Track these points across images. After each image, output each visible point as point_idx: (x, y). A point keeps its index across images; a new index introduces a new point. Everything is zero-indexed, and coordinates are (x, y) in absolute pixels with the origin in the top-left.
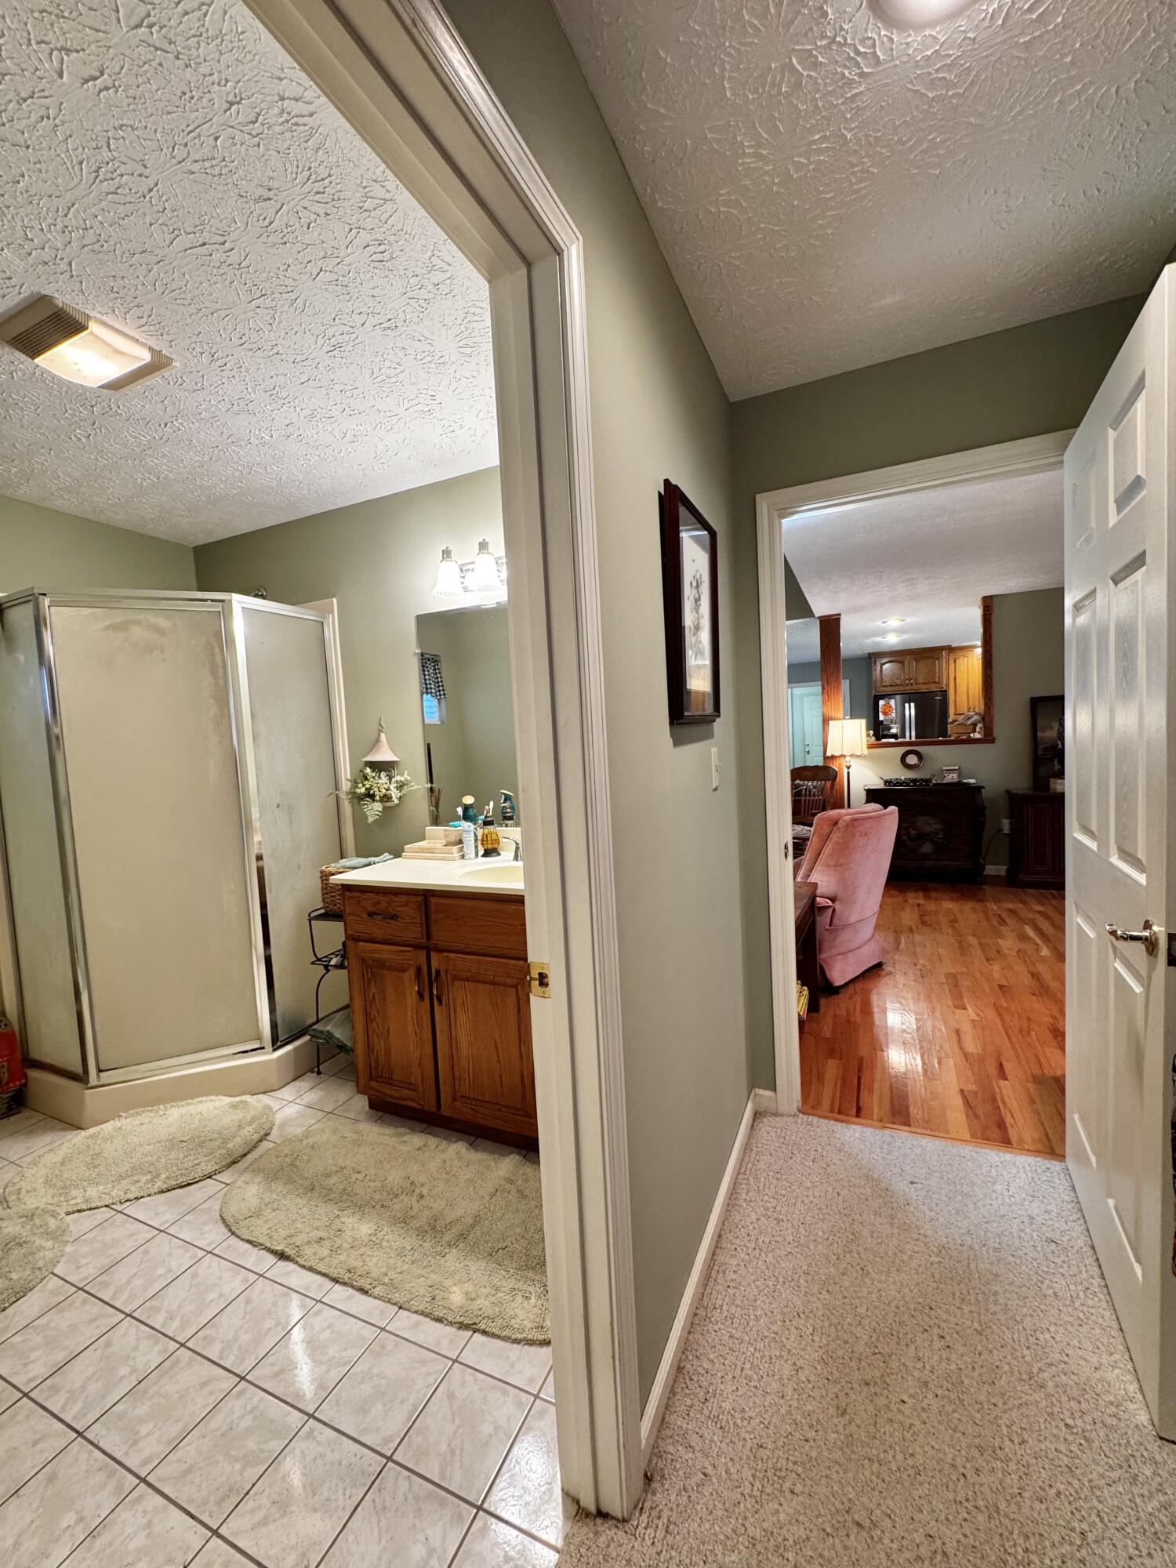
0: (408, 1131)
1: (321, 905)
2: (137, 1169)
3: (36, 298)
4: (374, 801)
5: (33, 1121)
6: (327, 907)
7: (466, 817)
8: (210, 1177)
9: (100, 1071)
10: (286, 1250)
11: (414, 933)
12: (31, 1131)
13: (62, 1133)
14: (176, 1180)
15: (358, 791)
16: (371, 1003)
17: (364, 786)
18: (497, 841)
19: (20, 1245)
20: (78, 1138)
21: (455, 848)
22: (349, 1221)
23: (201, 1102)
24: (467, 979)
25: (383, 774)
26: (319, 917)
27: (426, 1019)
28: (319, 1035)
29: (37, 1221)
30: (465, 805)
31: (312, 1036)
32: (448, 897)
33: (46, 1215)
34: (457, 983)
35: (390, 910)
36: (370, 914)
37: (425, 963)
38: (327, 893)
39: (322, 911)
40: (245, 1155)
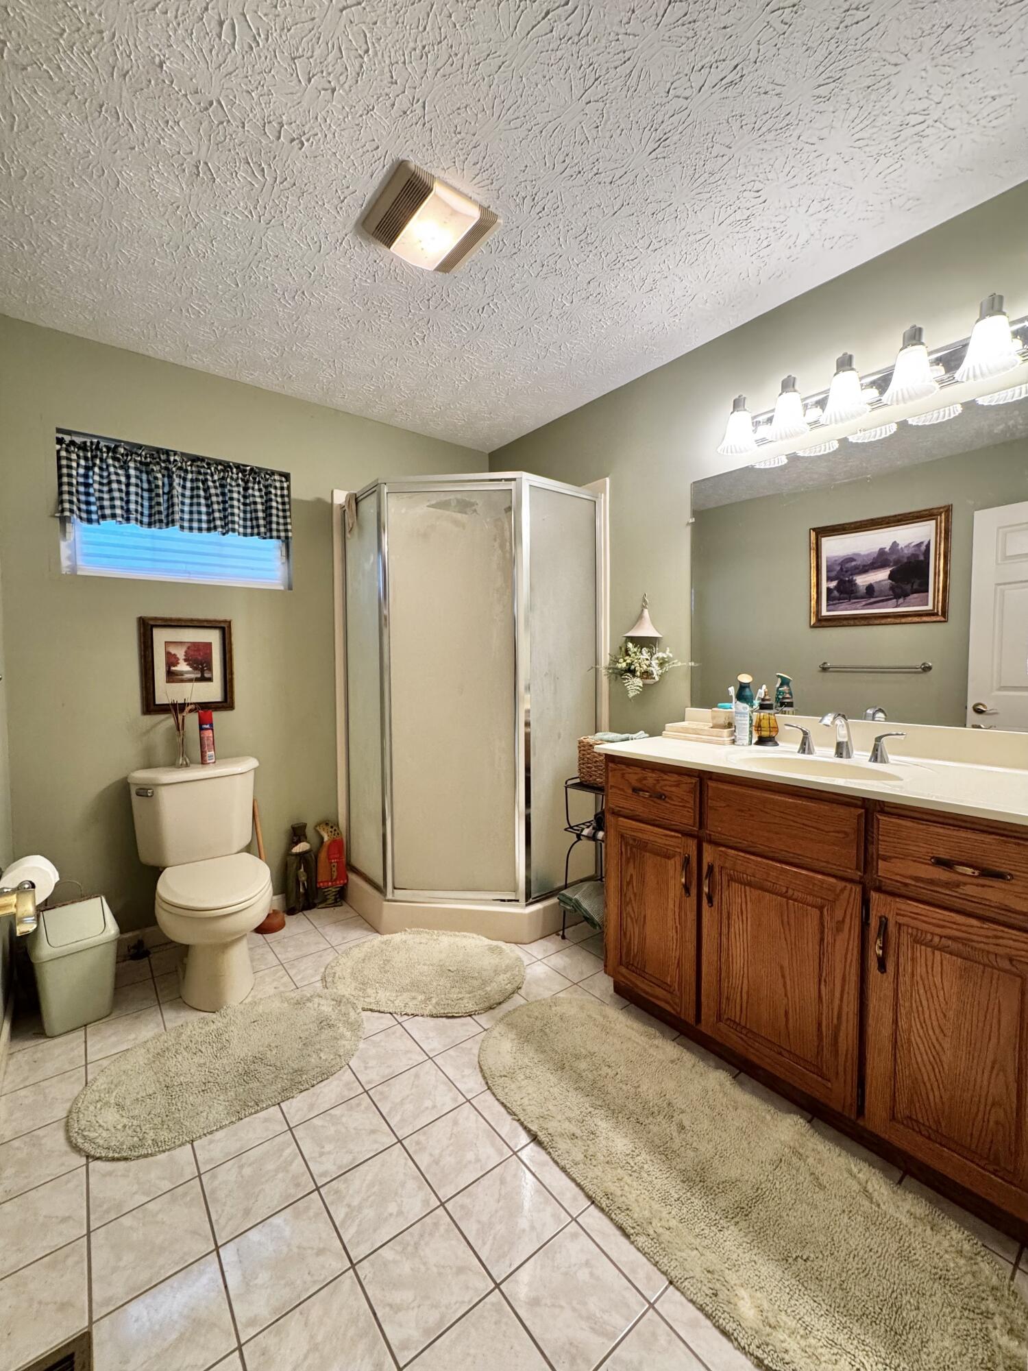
0: (658, 1034)
1: (577, 774)
2: (415, 986)
3: (396, 166)
4: (634, 676)
5: (349, 915)
6: (583, 777)
7: (741, 697)
8: (470, 1016)
9: (395, 888)
10: (539, 1133)
11: (686, 818)
12: (347, 924)
13: (365, 933)
14: (444, 1009)
15: (619, 666)
16: (628, 884)
17: (625, 661)
18: (776, 729)
19: (330, 1026)
20: (377, 940)
21: (726, 731)
22: (603, 1125)
23: (465, 937)
24: (749, 884)
25: (645, 650)
26: (575, 786)
27: (691, 916)
28: (568, 901)
29: (343, 1008)
30: (741, 683)
31: (561, 901)
32: (730, 783)
33: (349, 1005)
34: (735, 885)
35: (658, 787)
36: (635, 790)
37: (695, 853)
38: (583, 764)
39: (578, 781)
40: (500, 1003)
